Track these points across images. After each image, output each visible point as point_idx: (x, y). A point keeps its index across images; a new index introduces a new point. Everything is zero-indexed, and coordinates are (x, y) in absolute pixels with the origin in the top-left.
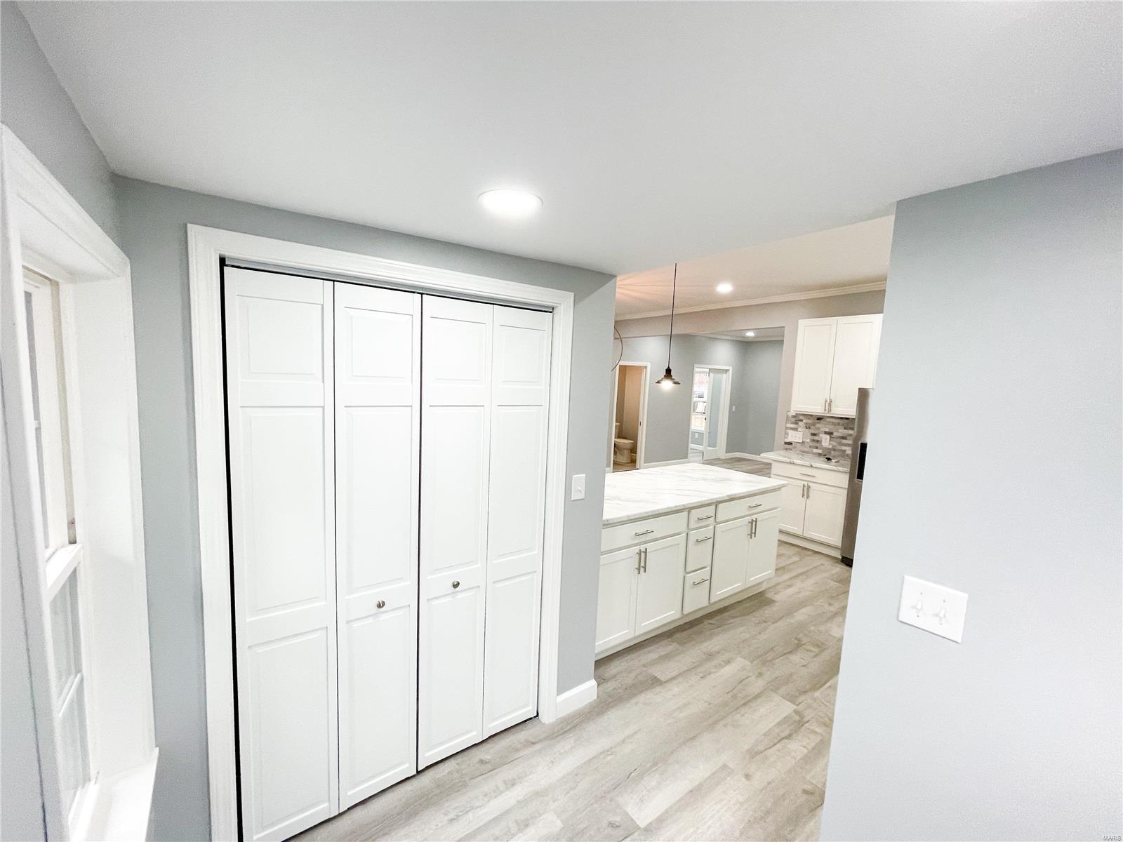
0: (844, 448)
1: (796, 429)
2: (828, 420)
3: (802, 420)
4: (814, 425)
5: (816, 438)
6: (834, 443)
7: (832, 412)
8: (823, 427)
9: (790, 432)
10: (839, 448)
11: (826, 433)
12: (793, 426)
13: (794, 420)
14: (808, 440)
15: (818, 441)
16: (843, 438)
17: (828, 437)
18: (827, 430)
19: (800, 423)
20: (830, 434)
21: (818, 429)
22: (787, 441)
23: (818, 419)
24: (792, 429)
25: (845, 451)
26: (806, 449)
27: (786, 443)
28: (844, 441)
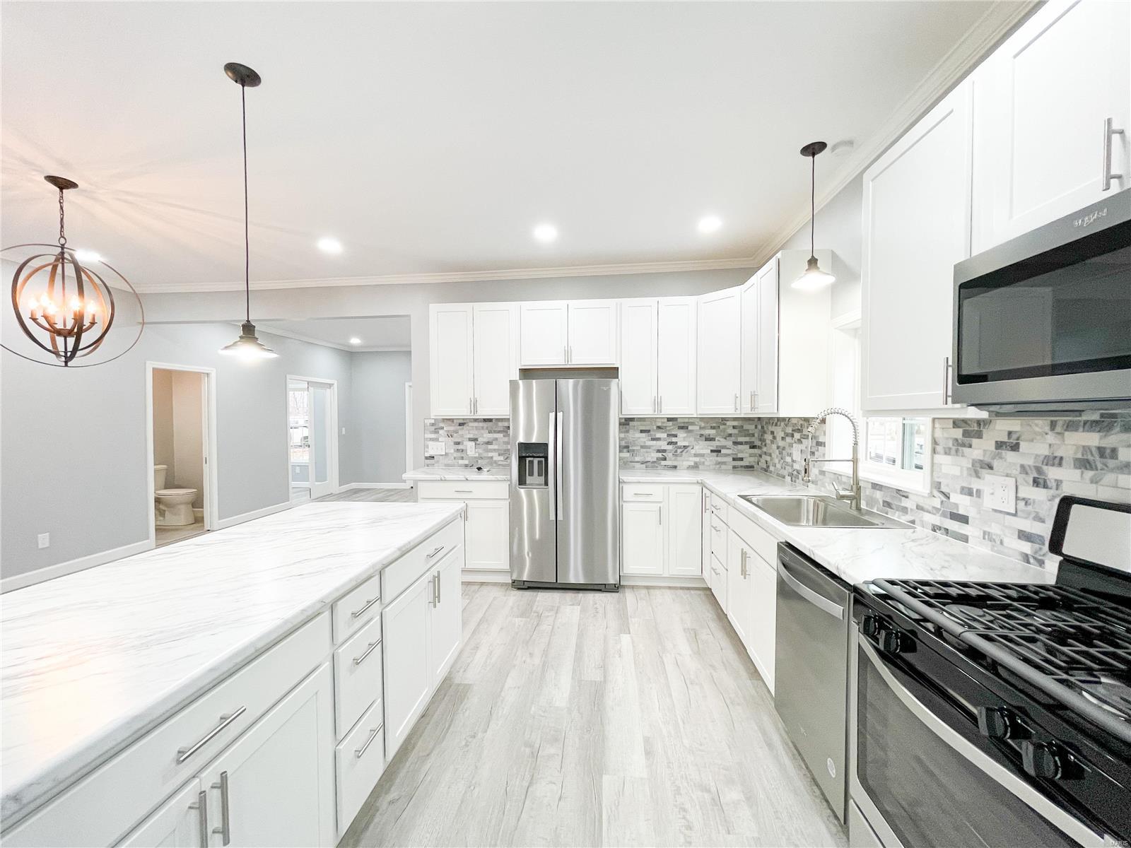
0: (490, 454)
1: (436, 440)
2: (471, 424)
3: (442, 428)
4: (456, 432)
5: (460, 447)
6: (480, 451)
7: (479, 413)
8: (466, 433)
9: (430, 443)
10: (485, 455)
11: (470, 440)
12: (433, 436)
13: (433, 428)
14: (452, 451)
15: (463, 451)
16: (488, 443)
17: (473, 443)
18: (471, 436)
19: (441, 432)
20: (475, 440)
21: (462, 436)
22: (427, 455)
23: (461, 424)
24: (431, 439)
25: (492, 457)
26: (450, 462)
27: (427, 458)
28: (490, 447)
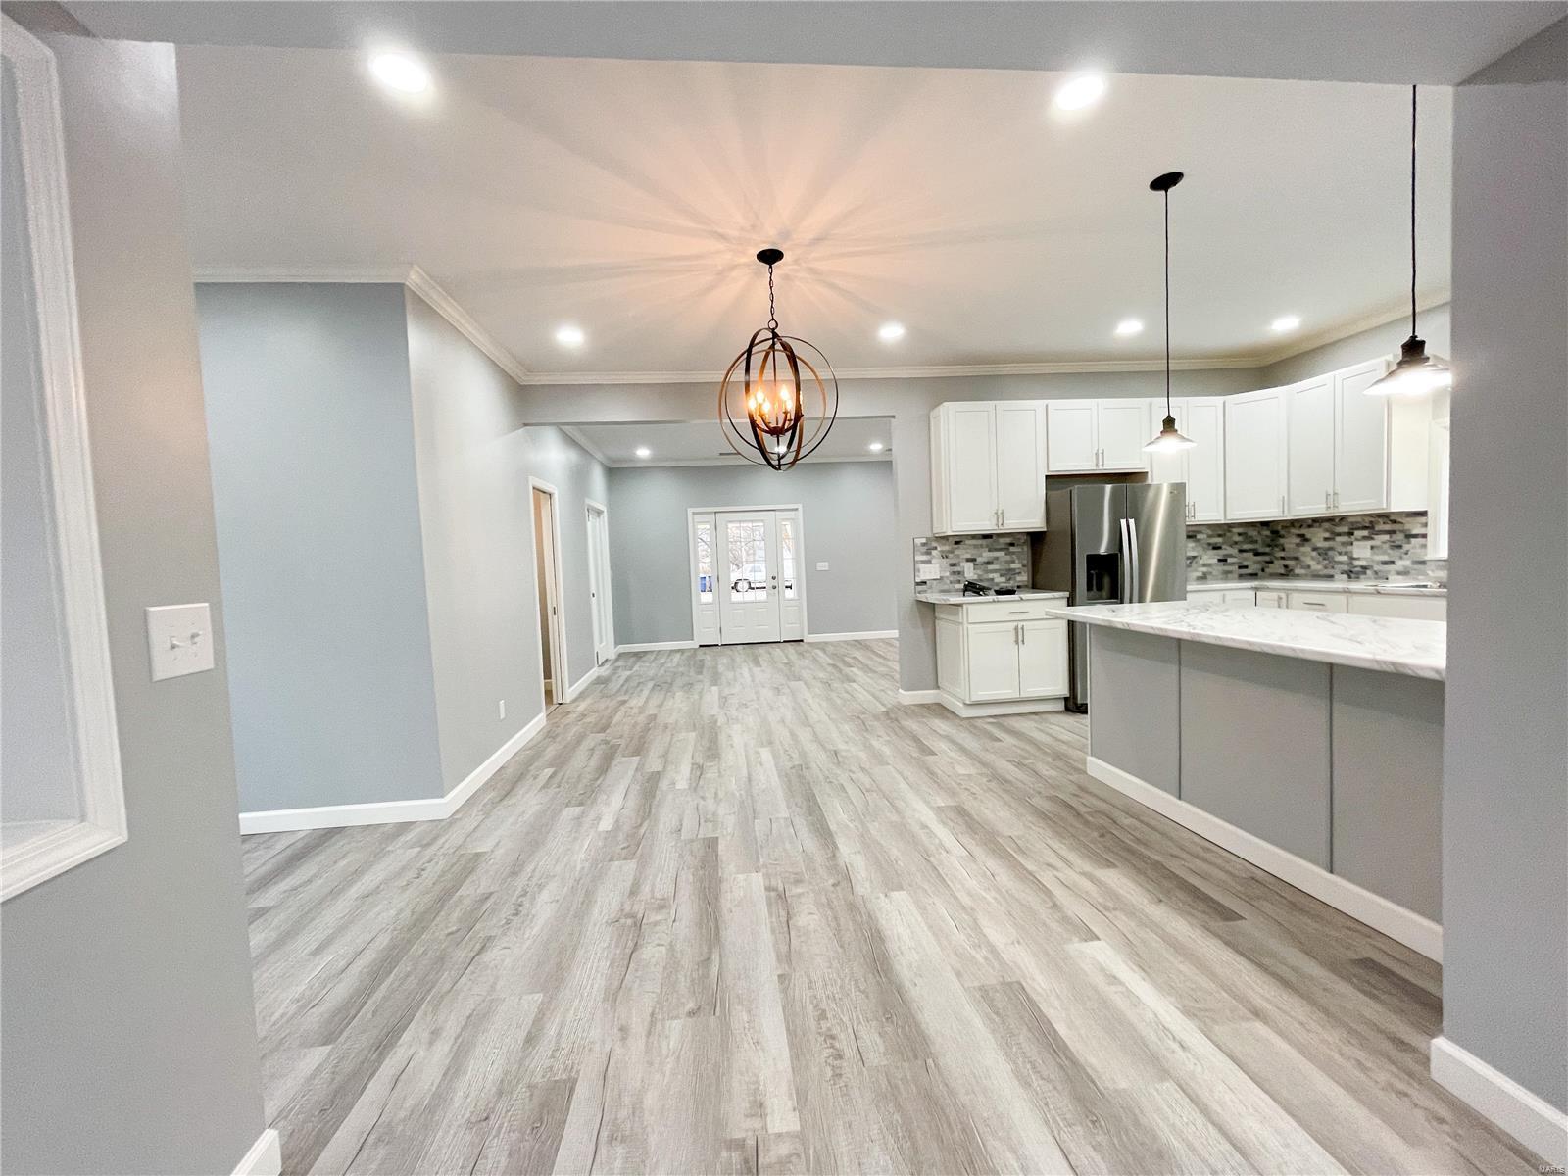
0: (991, 576)
1: (929, 562)
2: (967, 542)
3: (936, 548)
4: (952, 552)
5: (957, 569)
6: (979, 572)
7: (1006, 526)
8: (964, 552)
9: (922, 567)
10: (985, 577)
11: (968, 560)
12: (925, 558)
13: (924, 549)
14: (947, 574)
15: (959, 573)
16: (988, 563)
17: (971, 564)
18: (969, 556)
19: (934, 552)
20: (973, 560)
21: (958, 556)
22: (918, 580)
23: (957, 543)
24: (923, 562)
25: (992, 580)
26: (946, 587)
27: (918, 584)
28: (990, 567)
